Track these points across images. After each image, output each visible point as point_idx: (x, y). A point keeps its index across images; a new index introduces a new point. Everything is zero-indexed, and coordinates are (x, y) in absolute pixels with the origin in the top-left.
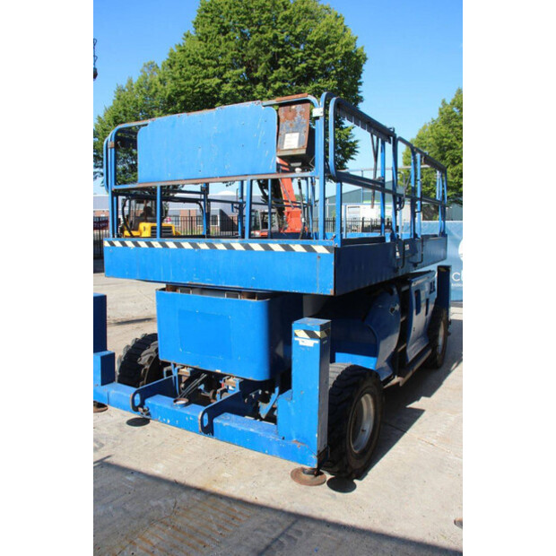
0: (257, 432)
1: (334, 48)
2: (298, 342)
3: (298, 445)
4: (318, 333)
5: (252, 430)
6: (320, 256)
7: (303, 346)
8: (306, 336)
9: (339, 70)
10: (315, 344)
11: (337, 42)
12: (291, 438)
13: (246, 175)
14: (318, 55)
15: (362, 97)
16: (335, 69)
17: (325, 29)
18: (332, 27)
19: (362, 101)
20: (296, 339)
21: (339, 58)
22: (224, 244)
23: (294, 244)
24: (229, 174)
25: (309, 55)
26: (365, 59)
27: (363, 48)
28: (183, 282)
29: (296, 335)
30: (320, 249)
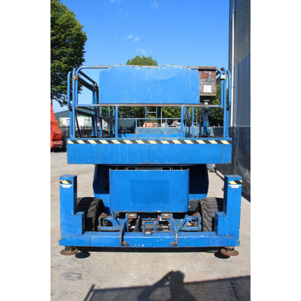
0: (205, 237)
1: (71, 31)
2: (231, 187)
3: (230, 237)
4: (241, 181)
5: (202, 237)
6: (224, 145)
7: (233, 189)
8: (235, 183)
9: (74, 42)
10: (239, 187)
11: (73, 28)
12: (225, 235)
13: (181, 104)
14: (63, 33)
15: (84, 59)
16: (72, 42)
17: (66, 19)
18: (70, 19)
19: (84, 61)
20: (230, 185)
21: (74, 36)
22: (167, 140)
23: (211, 140)
24: (170, 102)
25: (57, 32)
26: (86, 39)
27: (85, 33)
28: (137, 163)
29: (230, 184)
30: (225, 142)
